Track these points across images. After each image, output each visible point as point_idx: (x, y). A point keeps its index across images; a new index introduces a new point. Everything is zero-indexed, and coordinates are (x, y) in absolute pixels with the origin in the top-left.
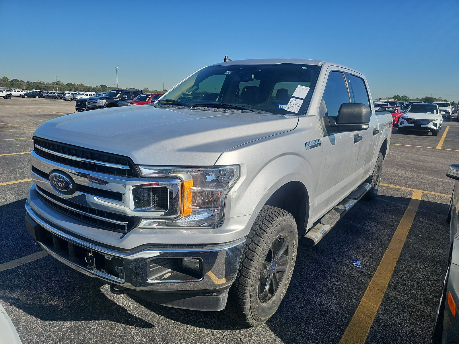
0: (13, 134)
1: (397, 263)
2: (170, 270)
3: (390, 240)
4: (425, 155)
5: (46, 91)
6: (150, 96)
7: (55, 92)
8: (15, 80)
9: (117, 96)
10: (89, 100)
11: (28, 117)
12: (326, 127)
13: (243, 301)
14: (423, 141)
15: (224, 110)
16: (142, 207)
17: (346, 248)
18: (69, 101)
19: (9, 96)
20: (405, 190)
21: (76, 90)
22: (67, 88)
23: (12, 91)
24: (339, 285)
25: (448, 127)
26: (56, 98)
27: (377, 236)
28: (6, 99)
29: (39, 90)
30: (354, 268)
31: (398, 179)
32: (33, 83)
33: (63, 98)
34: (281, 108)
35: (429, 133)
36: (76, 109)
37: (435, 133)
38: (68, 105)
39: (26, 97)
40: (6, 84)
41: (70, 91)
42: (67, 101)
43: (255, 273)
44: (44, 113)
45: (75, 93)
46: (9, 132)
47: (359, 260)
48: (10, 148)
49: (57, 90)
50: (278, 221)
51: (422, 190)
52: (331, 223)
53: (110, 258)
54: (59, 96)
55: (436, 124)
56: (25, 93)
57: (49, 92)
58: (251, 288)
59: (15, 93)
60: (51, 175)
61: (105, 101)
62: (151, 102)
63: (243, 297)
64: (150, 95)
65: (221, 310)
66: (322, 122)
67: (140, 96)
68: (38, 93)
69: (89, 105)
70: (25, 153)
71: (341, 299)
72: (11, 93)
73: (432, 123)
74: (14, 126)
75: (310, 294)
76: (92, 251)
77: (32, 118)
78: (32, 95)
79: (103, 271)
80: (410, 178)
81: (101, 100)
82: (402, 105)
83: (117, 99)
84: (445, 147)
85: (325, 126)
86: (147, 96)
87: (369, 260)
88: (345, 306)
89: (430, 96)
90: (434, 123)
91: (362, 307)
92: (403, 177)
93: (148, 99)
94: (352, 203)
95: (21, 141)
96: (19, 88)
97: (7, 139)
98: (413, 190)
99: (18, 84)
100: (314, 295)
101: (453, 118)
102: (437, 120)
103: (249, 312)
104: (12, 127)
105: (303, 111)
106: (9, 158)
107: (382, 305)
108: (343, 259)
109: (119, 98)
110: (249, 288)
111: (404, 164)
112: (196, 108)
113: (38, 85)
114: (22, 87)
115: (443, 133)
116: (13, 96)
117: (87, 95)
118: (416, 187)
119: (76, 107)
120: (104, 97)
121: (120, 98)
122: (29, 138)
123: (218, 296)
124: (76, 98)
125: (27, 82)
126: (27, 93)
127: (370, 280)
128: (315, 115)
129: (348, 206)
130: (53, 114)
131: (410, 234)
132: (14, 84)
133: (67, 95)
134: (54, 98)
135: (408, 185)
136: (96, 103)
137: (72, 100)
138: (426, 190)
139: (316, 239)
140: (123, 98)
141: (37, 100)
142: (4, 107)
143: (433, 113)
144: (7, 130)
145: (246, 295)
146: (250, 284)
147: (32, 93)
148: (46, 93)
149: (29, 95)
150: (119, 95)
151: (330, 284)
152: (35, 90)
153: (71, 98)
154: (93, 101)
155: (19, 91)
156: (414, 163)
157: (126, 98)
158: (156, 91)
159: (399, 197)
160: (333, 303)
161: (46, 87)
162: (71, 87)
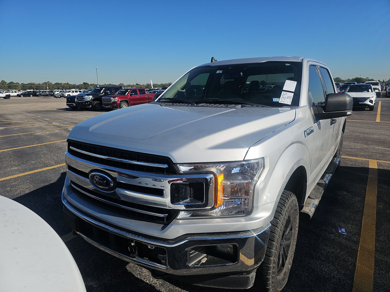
0: (19, 129)
1: (376, 228)
2: (205, 255)
3: (363, 207)
4: (369, 128)
5: (38, 91)
6: (129, 91)
7: (45, 91)
8: (12, 83)
9: (101, 92)
10: (78, 96)
11: (28, 114)
12: (315, 116)
13: (267, 277)
14: (363, 116)
15: (226, 105)
16: (181, 200)
17: (328, 217)
18: (59, 98)
19: (8, 96)
20: (362, 160)
21: (63, 88)
22: (55, 87)
23: (10, 92)
24: (333, 252)
25: (380, 102)
26: (47, 96)
27: (351, 204)
28: (6, 99)
29: (32, 90)
30: (341, 235)
31: (353, 150)
32: (27, 84)
33: (53, 95)
34: (275, 101)
35: (366, 109)
36: (67, 105)
37: (371, 108)
38: (58, 101)
39: (22, 96)
40: (4, 87)
41: (58, 89)
42: (57, 98)
43: (276, 252)
44: (40, 110)
45: (63, 91)
46: (15, 128)
47: (343, 228)
48: (19, 142)
49: (47, 89)
50: (289, 203)
51: (376, 160)
52: (319, 197)
53: (153, 247)
54: (50, 94)
55: (372, 100)
56: (21, 93)
57: (41, 91)
58: (273, 265)
59: (13, 94)
60: (91, 174)
61: (91, 97)
62: (129, 95)
63: (267, 274)
64: (129, 89)
65: (250, 287)
66: (311, 111)
67: (120, 91)
68: (32, 92)
69: (78, 101)
70: (33, 146)
71: (339, 266)
72: (10, 93)
73: (368, 100)
74: (18, 122)
75: (310, 263)
76: (134, 241)
77: (31, 115)
78: (27, 95)
79: (145, 259)
80: (362, 149)
81: (88, 96)
82: (338, 86)
83: (101, 95)
84: (383, 120)
85: (314, 114)
86: (127, 90)
87: (351, 227)
88: (343, 272)
89: (359, 77)
90: (370, 100)
91: (359, 272)
92: (356, 149)
93: (127, 93)
94: (329, 177)
95: (27, 135)
96: (15, 89)
97: (15, 134)
98: (369, 160)
99: (14, 85)
100: (313, 263)
101: (382, 94)
102: (372, 97)
103: (271, 286)
104: (16, 123)
105: (296, 103)
106: (19, 151)
107: (375, 269)
108: (328, 228)
109: (102, 93)
110: (271, 265)
111: (354, 137)
112: (200, 105)
113: (31, 86)
114: (18, 88)
115: (378, 108)
116: (11, 96)
117: (73, 92)
118: (370, 157)
119: (67, 103)
120: (90, 93)
121: (104, 94)
122: (32, 132)
123: (248, 275)
124: (65, 95)
125: (22, 84)
126: (22, 93)
127: (359, 246)
128: (306, 106)
129: (327, 180)
130: (48, 110)
131: (378, 201)
132: (11, 86)
133: (57, 93)
134: (46, 96)
135: (363, 156)
136: (84, 98)
137: (61, 97)
138: (379, 160)
139: (311, 213)
140: (106, 93)
141: (32, 98)
142: (6, 106)
143: (368, 91)
144: (13, 126)
145: (269, 272)
146: (272, 262)
147: (27, 93)
148: (39, 92)
149: (25, 95)
150: (102, 91)
151: (325, 252)
152: (29, 90)
153: (60, 95)
154: (81, 97)
155: (16, 92)
156: (362, 135)
157: (109, 93)
158: (130, 85)
159: (359, 167)
160: (332, 270)
161: (38, 87)
162: (58, 86)
